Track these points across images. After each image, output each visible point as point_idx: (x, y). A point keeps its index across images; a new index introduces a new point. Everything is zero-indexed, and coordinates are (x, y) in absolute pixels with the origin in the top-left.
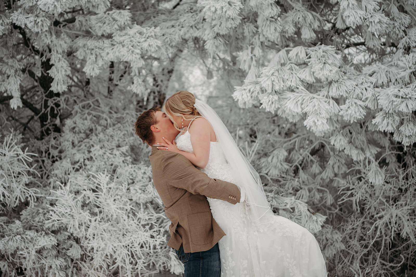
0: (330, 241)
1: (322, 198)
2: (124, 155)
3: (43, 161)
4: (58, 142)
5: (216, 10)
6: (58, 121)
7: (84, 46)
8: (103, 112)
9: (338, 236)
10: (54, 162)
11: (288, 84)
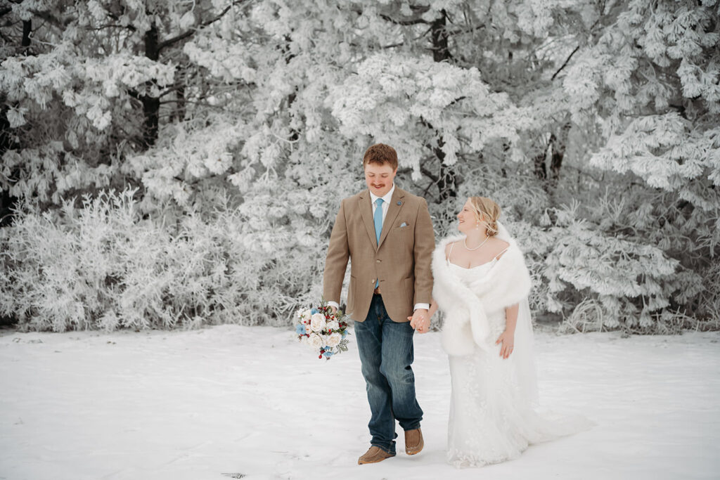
0: (691, 283)
1: (685, 246)
2: (509, 214)
3: (442, 222)
4: (453, 205)
5: (575, 92)
6: (453, 187)
7: (470, 125)
8: (491, 178)
9: (698, 279)
10: (450, 222)
11: (636, 149)
